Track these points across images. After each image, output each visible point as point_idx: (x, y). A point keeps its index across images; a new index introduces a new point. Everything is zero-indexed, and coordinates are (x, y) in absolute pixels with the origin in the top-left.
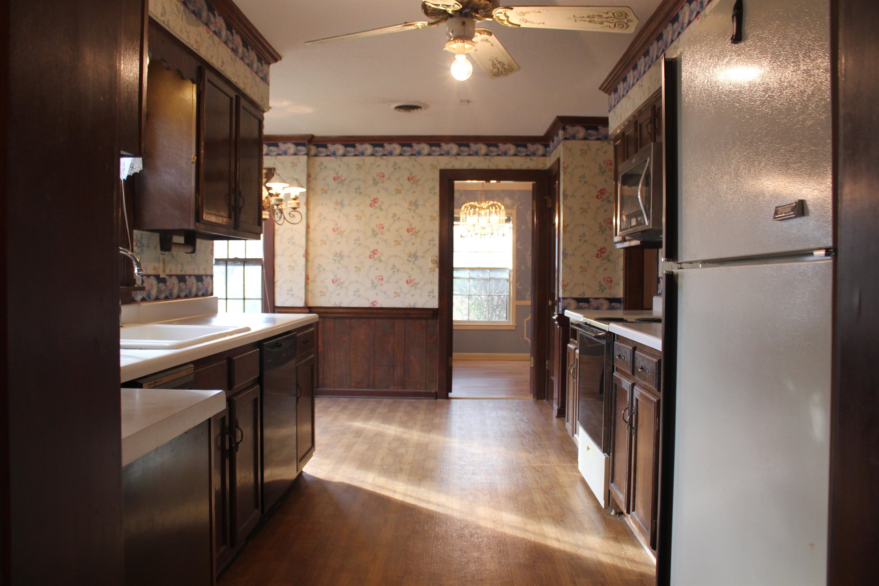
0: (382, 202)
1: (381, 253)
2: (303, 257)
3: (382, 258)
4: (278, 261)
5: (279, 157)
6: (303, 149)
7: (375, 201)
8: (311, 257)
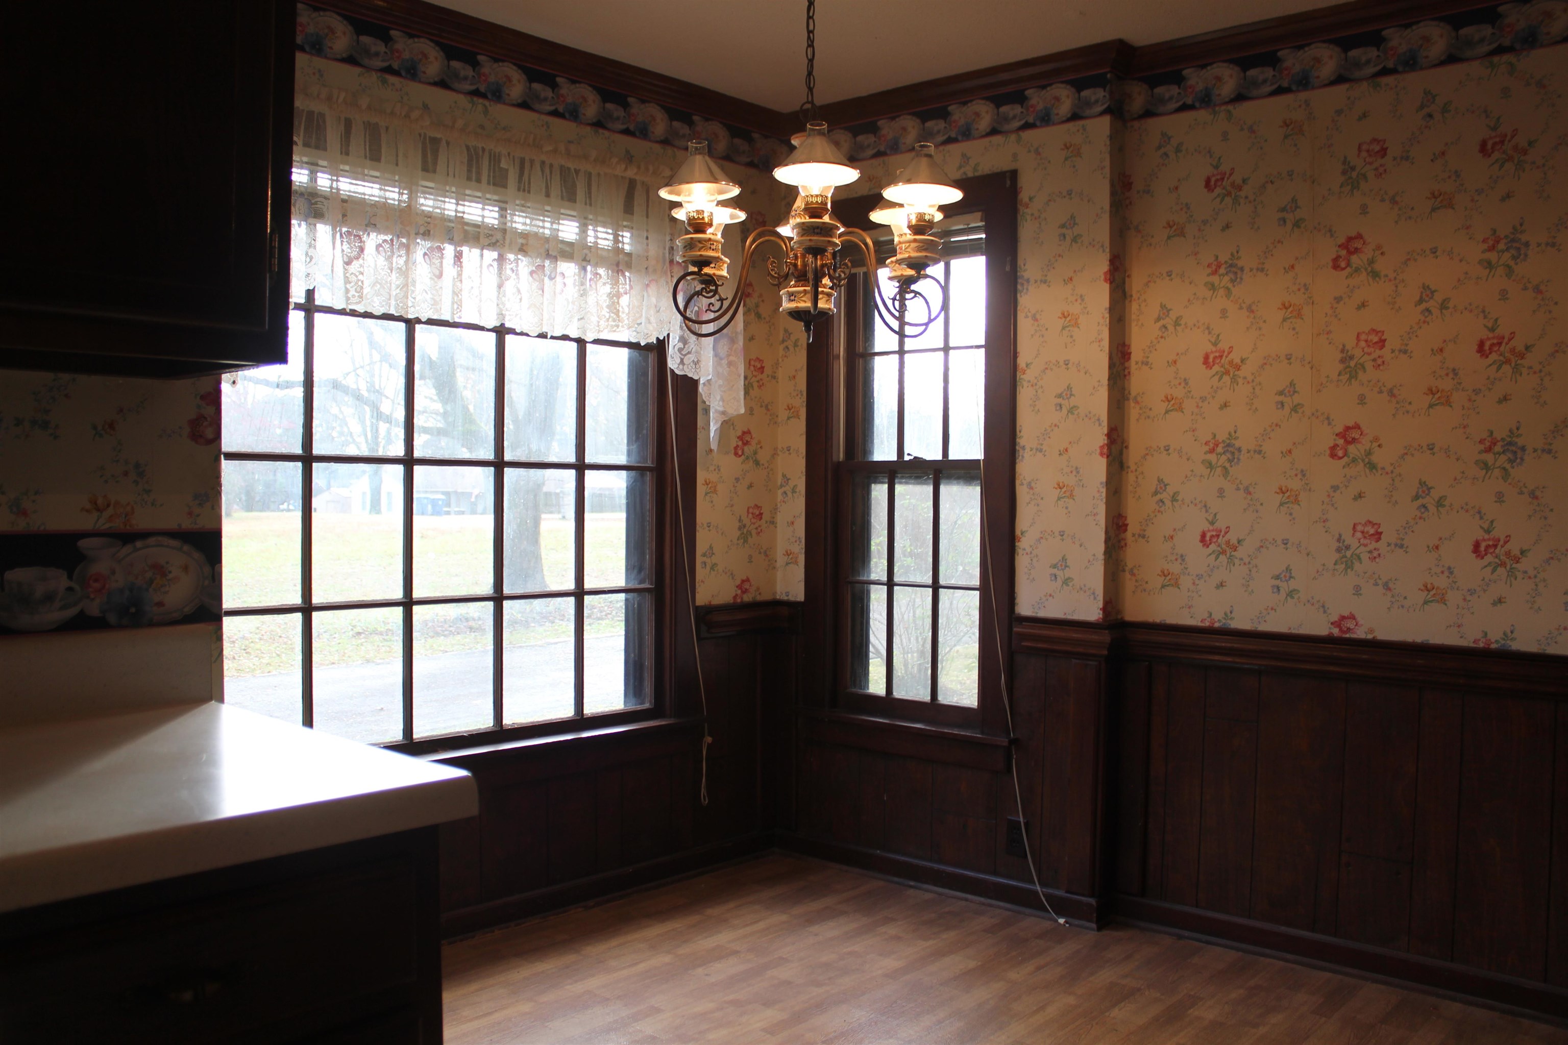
0: (1379, 247)
1: (1376, 439)
2: (1102, 454)
3: (1378, 457)
4: (1026, 468)
5: (1027, 135)
6: (1098, 96)
7: (1351, 246)
8: (1133, 455)
